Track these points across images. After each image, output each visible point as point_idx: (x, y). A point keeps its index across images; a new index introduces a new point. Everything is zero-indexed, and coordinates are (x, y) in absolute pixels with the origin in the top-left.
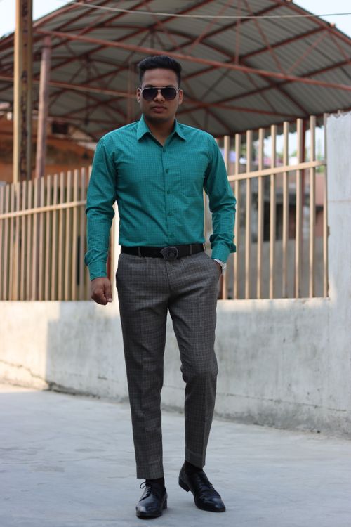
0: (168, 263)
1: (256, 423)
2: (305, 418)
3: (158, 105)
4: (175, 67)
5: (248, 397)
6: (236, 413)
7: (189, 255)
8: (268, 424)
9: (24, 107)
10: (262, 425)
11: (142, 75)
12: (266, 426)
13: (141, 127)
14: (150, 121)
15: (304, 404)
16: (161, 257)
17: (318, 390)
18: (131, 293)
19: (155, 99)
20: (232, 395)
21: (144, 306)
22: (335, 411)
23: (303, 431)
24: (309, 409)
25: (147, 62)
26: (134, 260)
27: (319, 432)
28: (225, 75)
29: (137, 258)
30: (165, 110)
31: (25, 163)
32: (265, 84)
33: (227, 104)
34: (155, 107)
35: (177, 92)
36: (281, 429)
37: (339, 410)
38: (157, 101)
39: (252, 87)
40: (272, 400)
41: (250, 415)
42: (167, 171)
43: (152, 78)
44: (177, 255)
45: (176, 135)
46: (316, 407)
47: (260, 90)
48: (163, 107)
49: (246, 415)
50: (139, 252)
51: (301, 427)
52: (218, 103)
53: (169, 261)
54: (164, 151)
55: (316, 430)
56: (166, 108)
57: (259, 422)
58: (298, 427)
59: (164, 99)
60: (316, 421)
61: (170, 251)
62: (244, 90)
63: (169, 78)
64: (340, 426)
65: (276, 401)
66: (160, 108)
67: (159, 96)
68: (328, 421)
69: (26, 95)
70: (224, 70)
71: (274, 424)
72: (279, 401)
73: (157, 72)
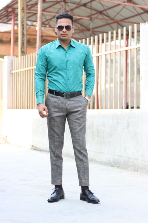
0: (66, 99)
1: (112, 166)
2: (132, 165)
3: (64, 34)
4: (71, 18)
5: (109, 154)
6: (104, 161)
7: (75, 96)
8: (117, 166)
9: (23, 23)
10: (115, 167)
11: (57, 21)
12: (116, 167)
13: (57, 43)
14: (61, 40)
15: (131, 158)
16: (63, 96)
17: (137, 151)
18: (51, 109)
19: (63, 31)
20: (102, 153)
21: (56, 116)
22: (144, 162)
23: (131, 170)
24: (133, 160)
25: (59, 16)
26: (52, 96)
27: (137, 171)
28: (124, 7)
29: (53, 96)
30: (67, 36)
31: (24, 48)
32: (142, 11)
33: (126, 20)
34: (63, 34)
35: (72, 27)
36: (122, 169)
37: (146, 161)
38: (63, 32)
39: (136, 13)
40: (118, 156)
41: (109, 162)
42: (68, 61)
43: (61, 22)
44: (70, 96)
45: (71, 46)
46: (136, 159)
47: (139, 14)
48: (66, 34)
49: (108, 162)
50: (55, 94)
51: (130, 168)
52: (122, 20)
53: (67, 99)
54: (67, 53)
55: (136, 170)
56: (67, 35)
57: (113, 166)
58: (129, 168)
59: (66, 31)
60: (136, 166)
61: (67, 94)
62: (133, 14)
63: (68, 22)
64: (146, 168)
65: (120, 156)
66: (65, 34)
67: (64, 30)
68: (141, 166)
69: (24, 17)
70: (124, 6)
71: (119, 167)
72: (121, 156)
73: (64, 20)
